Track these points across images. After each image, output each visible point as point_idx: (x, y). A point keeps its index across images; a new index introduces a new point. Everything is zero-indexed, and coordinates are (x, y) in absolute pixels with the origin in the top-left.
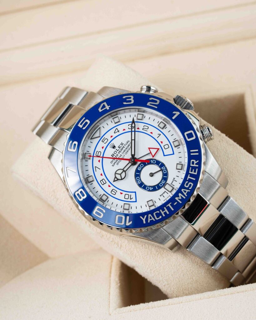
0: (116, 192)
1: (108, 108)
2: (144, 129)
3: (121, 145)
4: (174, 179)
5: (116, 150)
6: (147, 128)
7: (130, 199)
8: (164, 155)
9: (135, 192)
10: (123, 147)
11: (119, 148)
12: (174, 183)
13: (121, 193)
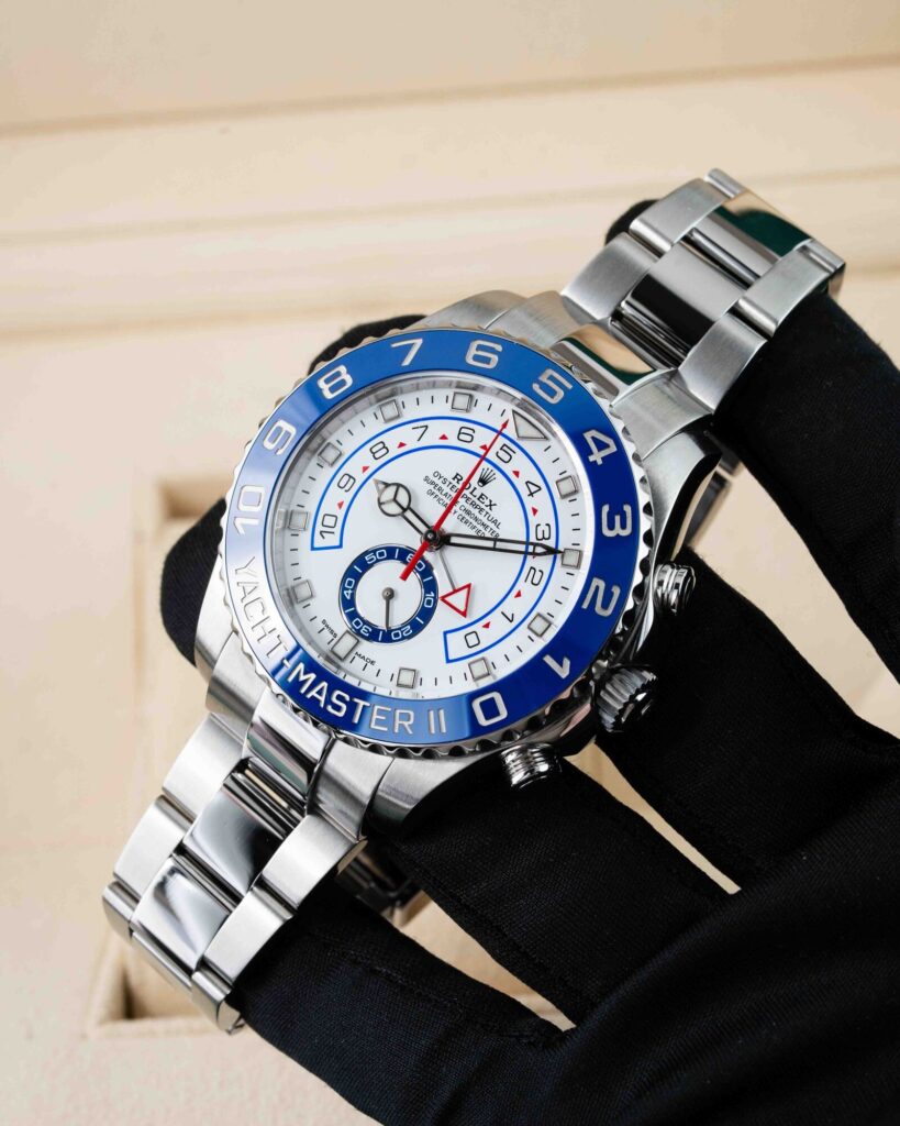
0: (347, 488)
1: (597, 457)
2: (532, 571)
3: (487, 502)
4: (372, 663)
5: (475, 489)
6: (536, 581)
7: (321, 532)
8: (445, 633)
9: (340, 546)
10: (481, 510)
11: (481, 497)
12: (359, 663)
13: (340, 505)
